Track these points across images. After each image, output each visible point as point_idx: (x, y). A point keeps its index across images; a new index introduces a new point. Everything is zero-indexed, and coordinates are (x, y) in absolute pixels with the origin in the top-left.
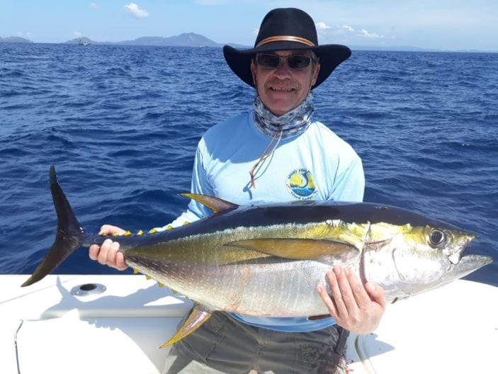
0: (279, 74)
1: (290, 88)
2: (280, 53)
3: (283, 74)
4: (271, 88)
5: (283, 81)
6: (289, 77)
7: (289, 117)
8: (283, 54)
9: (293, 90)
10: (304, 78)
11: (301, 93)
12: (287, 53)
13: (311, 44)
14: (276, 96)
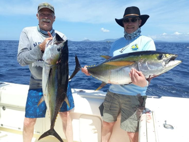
0: (129, 24)
1: (132, 27)
2: (129, 19)
3: (130, 24)
4: (128, 28)
5: (130, 26)
6: (132, 24)
7: (133, 34)
8: (130, 19)
9: (133, 28)
10: (136, 24)
11: (135, 28)
12: (131, 19)
13: (138, 15)
14: (129, 30)
